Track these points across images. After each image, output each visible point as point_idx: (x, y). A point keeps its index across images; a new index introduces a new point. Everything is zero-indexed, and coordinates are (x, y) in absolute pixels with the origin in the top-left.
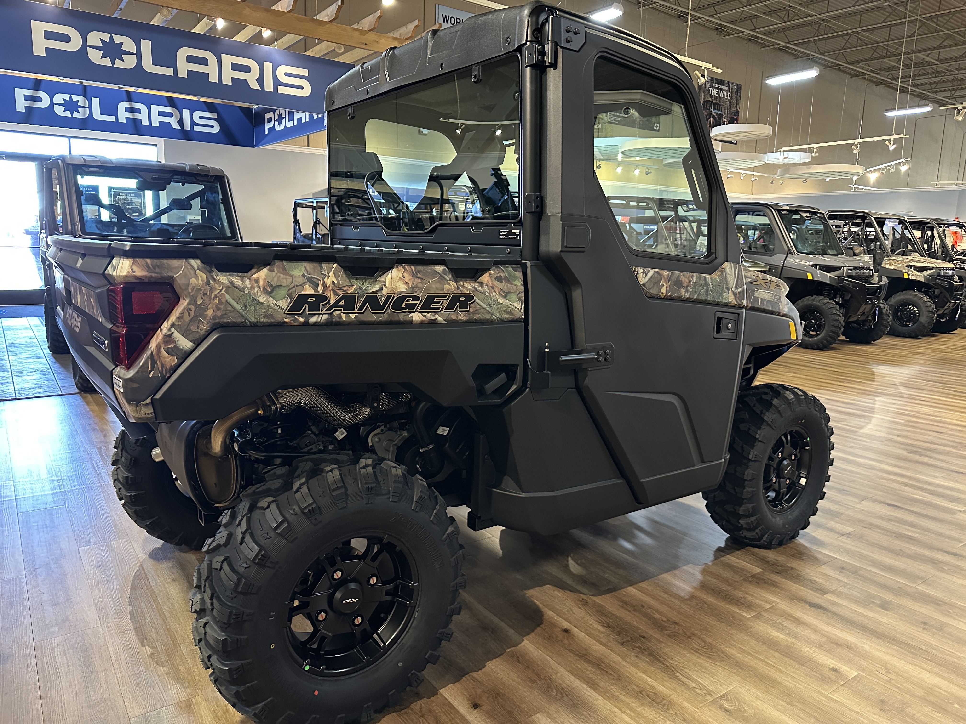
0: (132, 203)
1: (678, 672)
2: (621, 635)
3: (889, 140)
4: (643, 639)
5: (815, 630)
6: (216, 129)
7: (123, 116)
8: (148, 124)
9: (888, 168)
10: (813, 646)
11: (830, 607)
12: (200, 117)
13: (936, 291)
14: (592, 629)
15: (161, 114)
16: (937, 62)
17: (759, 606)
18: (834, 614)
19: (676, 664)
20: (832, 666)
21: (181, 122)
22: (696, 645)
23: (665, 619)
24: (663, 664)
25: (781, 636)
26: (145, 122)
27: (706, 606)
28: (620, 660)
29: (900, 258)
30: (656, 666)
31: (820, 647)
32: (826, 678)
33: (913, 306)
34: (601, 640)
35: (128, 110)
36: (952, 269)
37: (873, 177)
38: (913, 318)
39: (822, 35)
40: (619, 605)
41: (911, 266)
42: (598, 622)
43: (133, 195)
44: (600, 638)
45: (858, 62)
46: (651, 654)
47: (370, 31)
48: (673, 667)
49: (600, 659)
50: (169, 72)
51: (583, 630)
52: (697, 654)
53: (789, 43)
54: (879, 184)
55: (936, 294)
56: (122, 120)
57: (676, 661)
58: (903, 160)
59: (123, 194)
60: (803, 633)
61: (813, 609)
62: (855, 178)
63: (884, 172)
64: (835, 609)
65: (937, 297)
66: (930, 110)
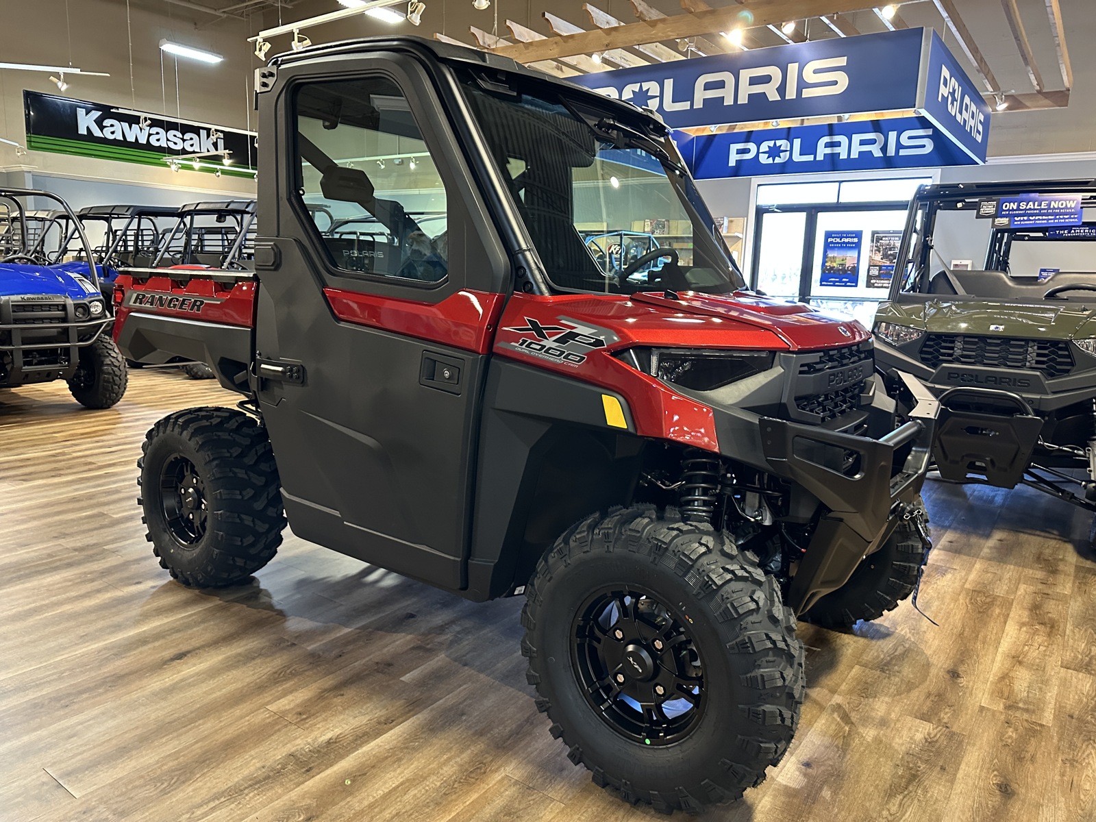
7: (822, 151)
8: (847, 157)
21: (884, 149)
26: (844, 156)
35: (827, 145)
50: (686, 106)
56: (820, 157)
59: (887, 238)
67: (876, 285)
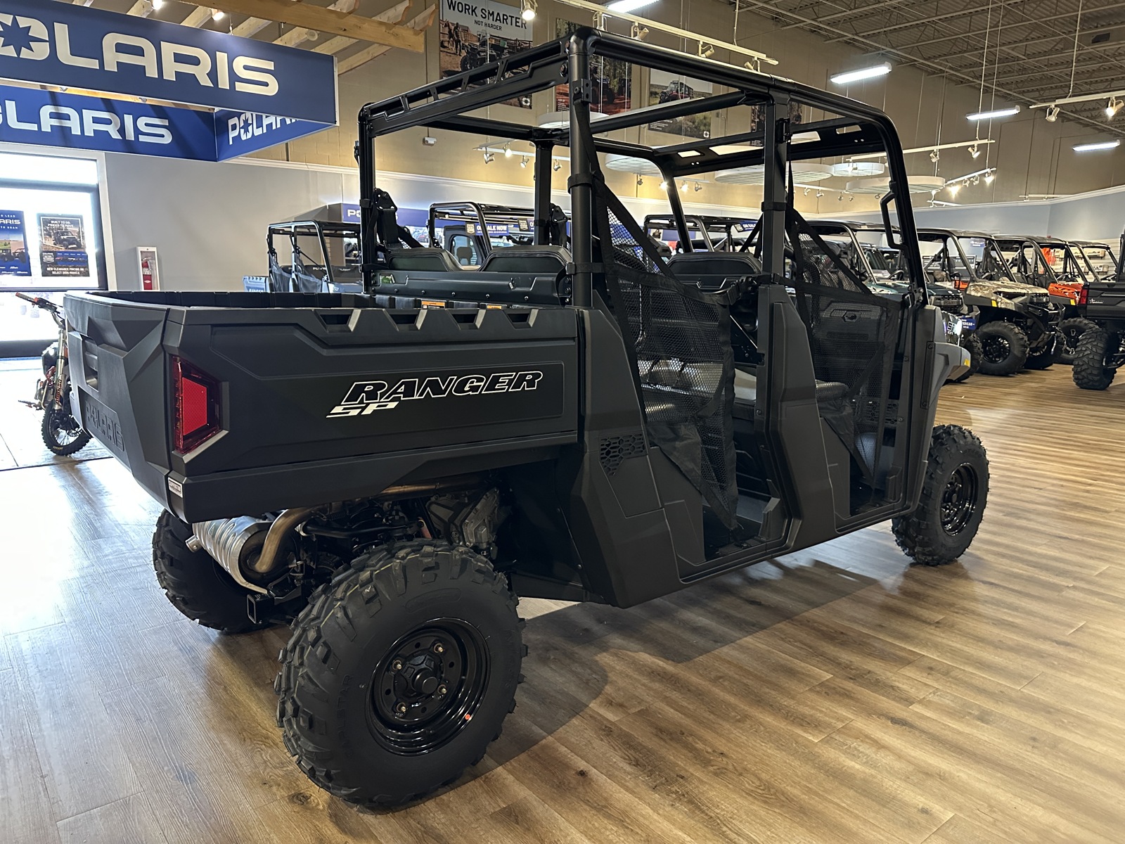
0: (67, 232)
1: (725, 825)
2: (653, 776)
3: (973, 146)
4: (681, 780)
5: (899, 756)
6: (168, 139)
7: (47, 123)
8: (79, 134)
9: (972, 179)
10: (897, 778)
11: (918, 723)
12: (147, 125)
13: (1029, 320)
14: (616, 769)
15: (96, 120)
16: (1024, 58)
17: (829, 725)
18: (923, 731)
19: (722, 813)
20: (921, 806)
21: (122, 131)
22: (749, 784)
23: (710, 750)
24: (707, 814)
25: (857, 766)
26: (76, 131)
27: (762, 728)
28: (651, 812)
29: (987, 283)
30: (697, 818)
31: (907, 779)
32: (913, 823)
33: (1003, 339)
34: (628, 784)
35: (53, 116)
36: (1046, 295)
37: (954, 191)
38: (1002, 351)
39: (894, 25)
40: (652, 733)
41: (1000, 293)
42: (625, 759)
43: (69, 223)
44: (626, 781)
45: (935, 57)
46: (691, 802)
47: (350, 13)
48: (719, 818)
49: (624, 813)
50: (93, 64)
51: (604, 771)
52: (750, 798)
53: (857, 34)
54: (961, 198)
55: (1028, 324)
56: (46, 128)
57: (723, 810)
58: (988, 170)
59: (56, 222)
60: (884, 761)
61: (897, 726)
62: (934, 192)
63: (967, 184)
64: (923, 725)
65: (1029, 328)
66: (1017, 112)
67: (53, 273)
